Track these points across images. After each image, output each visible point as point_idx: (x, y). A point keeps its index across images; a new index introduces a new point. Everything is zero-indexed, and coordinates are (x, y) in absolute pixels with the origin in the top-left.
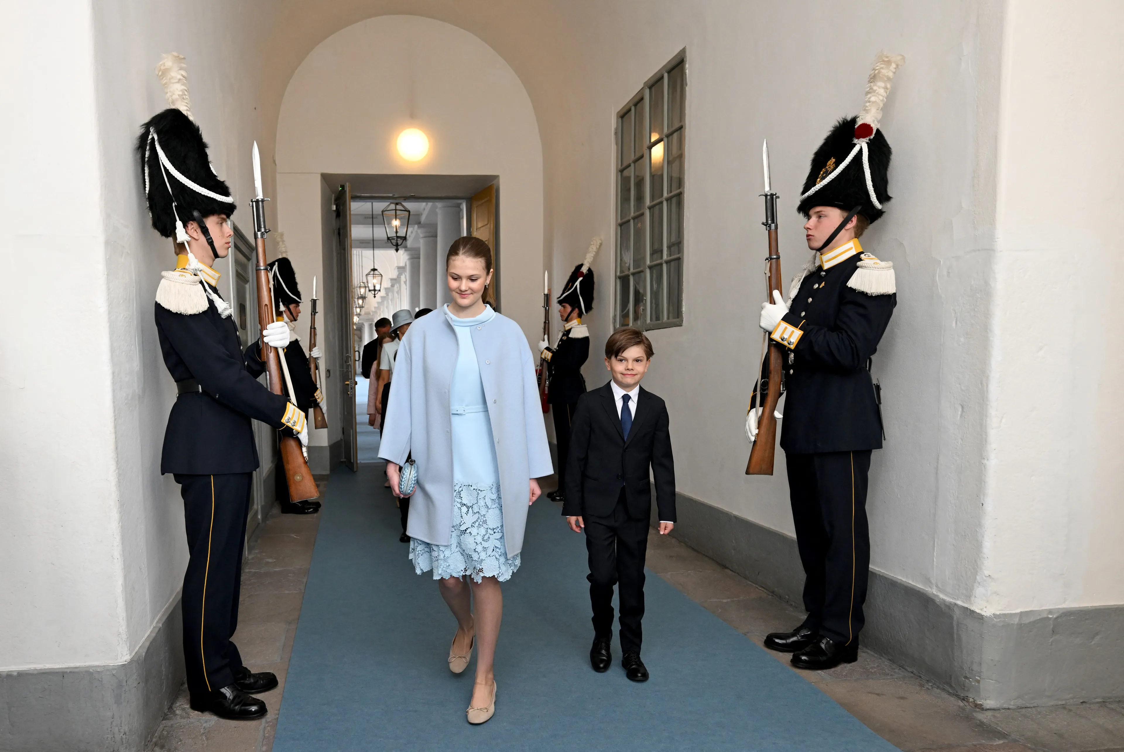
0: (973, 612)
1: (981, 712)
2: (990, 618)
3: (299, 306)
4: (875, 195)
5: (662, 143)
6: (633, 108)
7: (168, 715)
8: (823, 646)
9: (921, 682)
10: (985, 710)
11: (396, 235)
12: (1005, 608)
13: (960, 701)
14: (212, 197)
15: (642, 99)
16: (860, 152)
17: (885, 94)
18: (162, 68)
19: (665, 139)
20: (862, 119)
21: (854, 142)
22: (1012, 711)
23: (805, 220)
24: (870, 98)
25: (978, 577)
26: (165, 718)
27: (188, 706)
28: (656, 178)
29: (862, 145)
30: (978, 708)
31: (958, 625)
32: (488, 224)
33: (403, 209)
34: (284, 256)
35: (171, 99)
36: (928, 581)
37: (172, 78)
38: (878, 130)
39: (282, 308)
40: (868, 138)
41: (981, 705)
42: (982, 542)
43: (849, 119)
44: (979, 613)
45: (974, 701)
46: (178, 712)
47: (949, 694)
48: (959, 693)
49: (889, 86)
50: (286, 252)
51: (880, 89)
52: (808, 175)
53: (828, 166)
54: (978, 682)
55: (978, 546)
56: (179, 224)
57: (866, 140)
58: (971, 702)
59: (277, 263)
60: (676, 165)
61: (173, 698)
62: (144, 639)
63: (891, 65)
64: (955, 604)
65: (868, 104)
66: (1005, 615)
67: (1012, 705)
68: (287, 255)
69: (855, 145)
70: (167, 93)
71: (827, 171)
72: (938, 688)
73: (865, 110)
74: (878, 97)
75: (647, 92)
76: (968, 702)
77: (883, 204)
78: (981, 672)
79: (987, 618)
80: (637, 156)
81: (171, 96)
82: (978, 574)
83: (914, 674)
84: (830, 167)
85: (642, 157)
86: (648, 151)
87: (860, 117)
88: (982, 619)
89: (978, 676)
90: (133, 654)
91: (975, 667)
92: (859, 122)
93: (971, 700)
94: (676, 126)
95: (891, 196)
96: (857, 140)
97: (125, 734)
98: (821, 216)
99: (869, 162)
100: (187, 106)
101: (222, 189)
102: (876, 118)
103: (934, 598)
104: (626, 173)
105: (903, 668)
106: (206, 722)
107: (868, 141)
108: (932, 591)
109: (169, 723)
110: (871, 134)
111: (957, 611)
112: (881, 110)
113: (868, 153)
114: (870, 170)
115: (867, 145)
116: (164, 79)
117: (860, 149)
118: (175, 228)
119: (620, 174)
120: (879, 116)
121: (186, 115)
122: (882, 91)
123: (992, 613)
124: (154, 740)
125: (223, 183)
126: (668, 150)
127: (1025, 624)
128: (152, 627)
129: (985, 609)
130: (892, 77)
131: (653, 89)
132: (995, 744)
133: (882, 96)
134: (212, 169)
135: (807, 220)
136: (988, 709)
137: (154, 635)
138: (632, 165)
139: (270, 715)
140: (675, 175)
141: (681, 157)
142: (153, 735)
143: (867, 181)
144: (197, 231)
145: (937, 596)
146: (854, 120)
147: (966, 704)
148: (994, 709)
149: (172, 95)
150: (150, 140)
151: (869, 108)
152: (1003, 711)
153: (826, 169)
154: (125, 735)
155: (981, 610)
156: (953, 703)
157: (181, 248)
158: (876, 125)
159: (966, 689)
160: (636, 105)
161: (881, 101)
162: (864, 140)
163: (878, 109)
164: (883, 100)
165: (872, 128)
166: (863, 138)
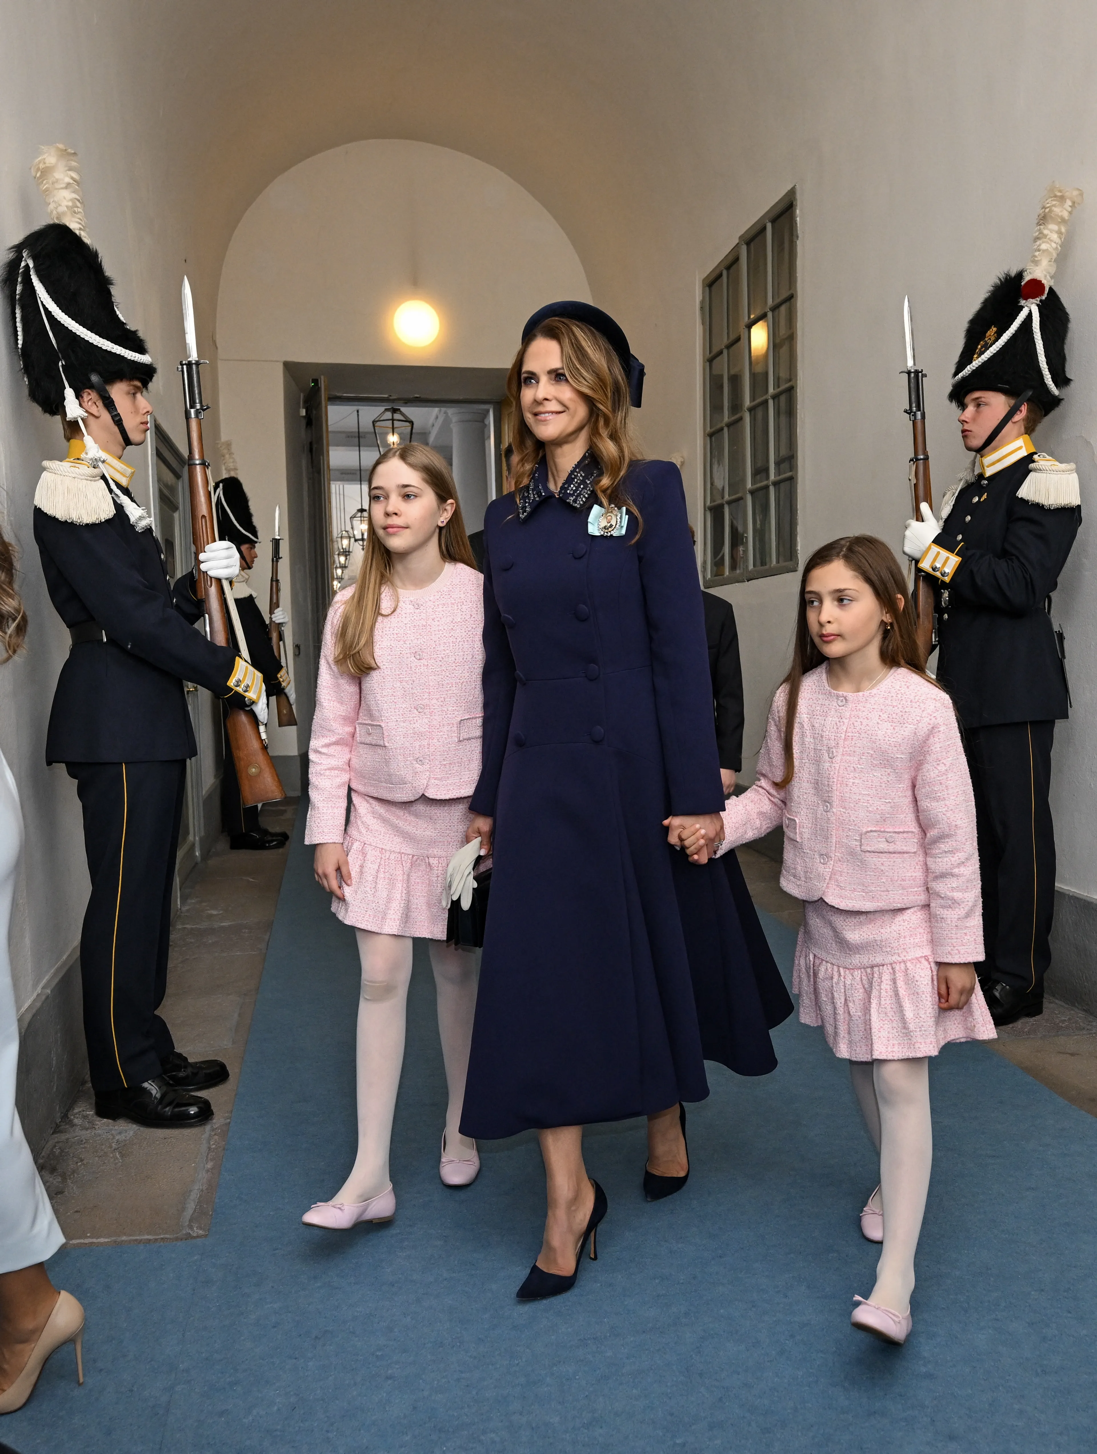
4: (1050, 377)
5: (765, 320)
6: (725, 273)
7: (60, 1126)
8: (997, 994)
14: (118, 353)
15: (737, 260)
16: (1030, 316)
17: (1059, 241)
19: (770, 315)
20: (1030, 273)
21: (1020, 304)
23: (959, 410)
24: (1040, 245)
26: (57, 1130)
27: (92, 1112)
29: (1031, 308)
34: (233, 475)
35: (56, 212)
37: (57, 181)
38: (1051, 289)
40: (1038, 299)
43: (1013, 273)
46: (76, 1121)
49: (1063, 230)
51: (1052, 234)
52: (961, 348)
53: (988, 336)
56: (69, 393)
59: (221, 486)
60: (784, 349)
61: (70, 1100)
63: (1066, 203)
69: (1022, 308)
71: (986, 343)
73: (1034, 261)
74: (1050, 244)
75: (744, 248)
77: (1061, 389)
80: (732, 338)
81: (56, 208)
85: (739, 339)
86: (746, 331)
87: (1028, 271)
92: (1027, 278)
94: (784, 295)
95: (1071, 377)
96: (1024, 301)
98: (981, 405)
99: (1040, 332)
100: (80, 223)
101: (134, 342)
102: (1049, 273)
104: (716, 363)
106: (120, 1133)
107: (1038, 303)
109: (64, 1137)
110: (1042, 294)
113: (1039, 320)
114: (1043, 341)
115: (1037, 307)
117: (1029, 313)
119: (707, 365)
120: (1052, 271)
122: (1055, 237)
125: (135, 333)
126: (771, 330)
128: (35, 994)
130: (1067, 218)
131: (752, 245)
133: (1055, 243)
135: (962, 410)
137: (38, 1005)
138: (725, 351)
141: (791, 338)
143: (1038, 354)
144: (97, 403)
146: (1020, 275)
149: (58, 207)
150: (23, 269)
151: (1039, 259)
153: (985, 340)
157: (73, 429)
158: (1048, 281)
160: (728, 268)
161: (1054, 249)
162: (1034, 301)
163: (1050, 261)
164: (1057, 248)
165: (1043, 285)
166: (1032, 299)
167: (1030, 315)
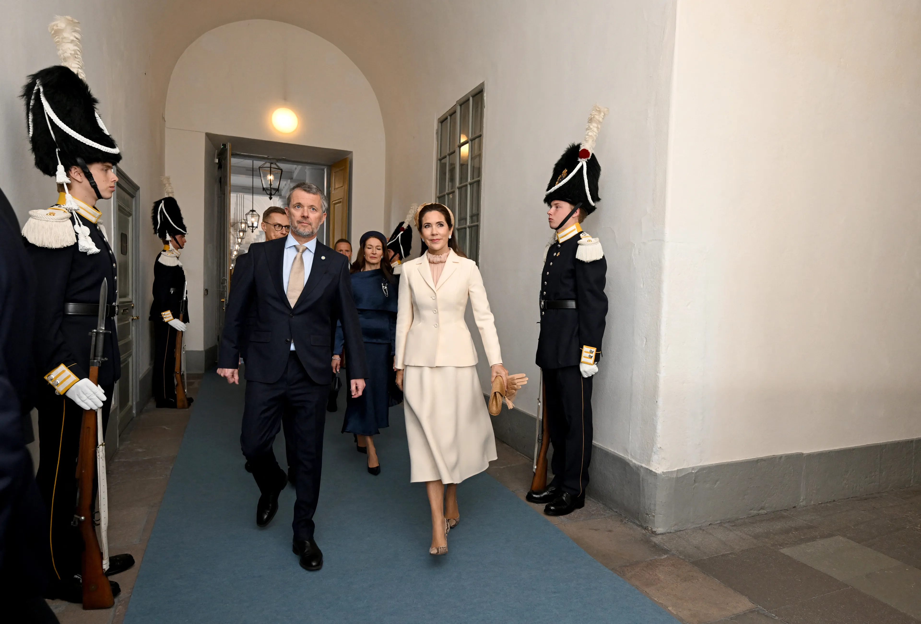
0: (651, 471)
1: (655, 536)
2: (660, 475)
3: (184, 236)
4: (591, 197)
5: (467, 145)
6: (449, 117)
8: (564, 498)
9: (621, 518)
10: (658, 535)
11: (271, 187)
12: (669, 467)
13: (643, 530)
15: (455, 112)
16: (582, 167)
17: (597, 132)
19: (470, 142)
20: (583, 146)
21: (578, 160)
22: (672, 534)
23: (549, 208)
24: (588, 133)
25: (654, 449)
28: (464, 166)
29: (583, 163)
30: (654, 534)
31: (643, 481)
32: (343, 186)
33: (277, 168)
34: (171, 195)
36: (626, 451)
38: (593, 154)
39: (168, 238)
40: (586, 159)
41: (655, 532)
42: (656, 426)
43: (576, 145)
44: (654, 472)
45: (651, 530)
47: (637, 526)
48: (643, 524)
49: (599, 127)
50: (172, 192)
52: (551, 178)
53: (563, 173)
54: (654, 516)
55: (654, 428)
56: (60, 167)
57: (585, 160)
58: (650, 530)
59: (163, 201)
60: (477, 160)
63: (601, 114)
64: (642, 466)
66: (668, 472)
67: (673, 529)
68: (173, 195)
69: (579, 162)
70: (59, 50)
71: (562, 177)
72: (631, 521)
73: (585, 140)
74: (593, 133)
75: (458, 107)
76: (648, 530)
77: (595, 202)
78: (655, 510)
80: (451, 151)
82: (654, 446)
83: (618, 513)
84: (564, 175)
85: (454, 152)
86: (458, 148)
88: (656, 474)
89: (653, 513)
91: (652, 507)
92: (582, 148)
93: (650, 528)
94: (478, 134)
95: (600, 198)
96: (580, 159)
98: (558, 207)
102: (592, 147)
103: (629, 462)
104: (443, 161)
105: (611, 509)
107: (586, 161)
108: (628, 457)
110: (588, 156)
111: (642, 470)
113: (586, 169)
115: (586, 163)
116: (56, 37)
117: (582, 165)
119: (439, 162)
120: (594, 146)
122: (595, 129)
123: (662, 471)
126: (471, 149)
127: (679, 477)
129: (658, 469)
130: (601, 121)
131: (463, 106)
132: (662, 558)
135: (550, 208)
136: (659, 534)
138: (448, 157)
140: (476, 165)
141: (480, 156)
143: (586, 186)
145: (631, 461)
146: (579, 146)
147: (647, 531)
148: (662, 534)
149: (64, 53)
150: (36, 91)
151: (588, 139)
152: (667, 534)
155: (656, 470)
156: (640, 532)
158: (591, 151)
159: (647, 521)
160: (451, 115)
161: (595, 136)
162: (584, 159)
163: (593, 141)
164: (596, 135)
165: (589, 152)
166: (584, 158)
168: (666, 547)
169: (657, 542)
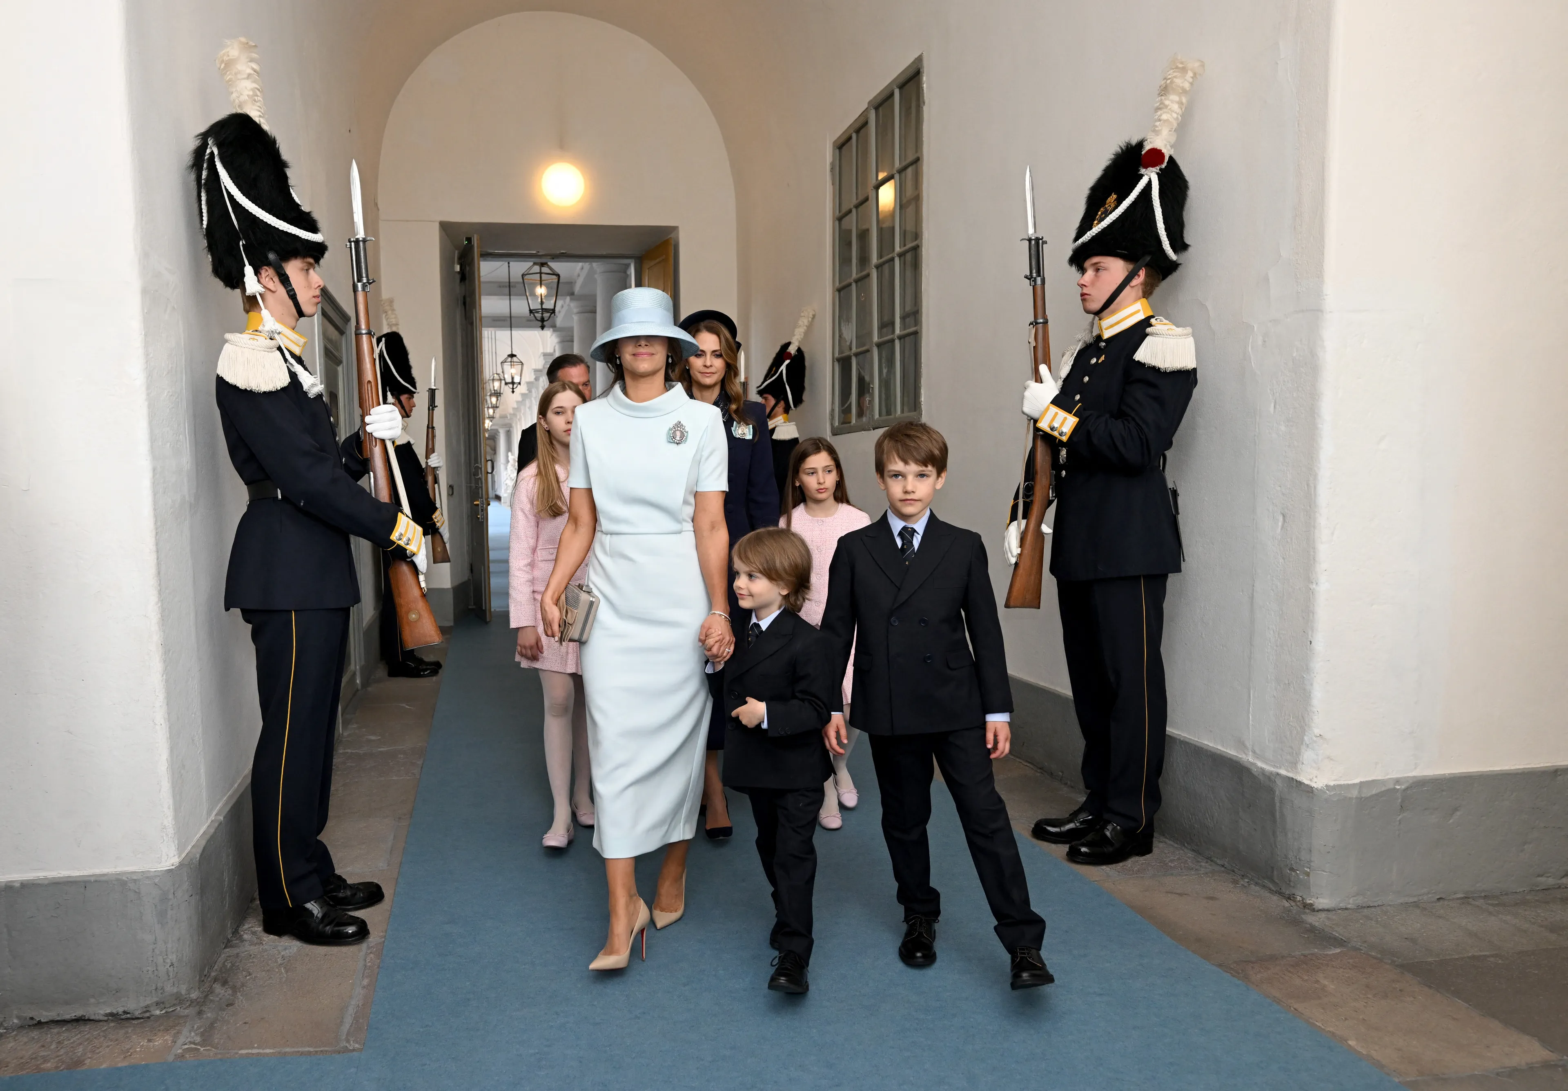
0: (1300, 783)
1: (1312, 913)
2: (1321, 790)
3: (413, 395)
4: (1168, 242)
5: (892, 182)
6: (854, 136)
7: (232, 940)
8: (1108, 833)
9: (1234, 877)
10: (1317, 911)
11: (542, 307)
12: (1341, 777)
13: (1285, 901)
14: (293, 233)
15: (866, 122)
16: (1149, 185)
17: (1179, 111)
18: (225, 58)
19: (897, 177)
20: (1150, 142)
21: (1140, 173)
22: (1350, 911)
23: (1080, 274)
24: (1161, 115)
25: (1306, 738)
26: (228, 944)
27: (260, 929)
29: (1150, 176)
30: (1309, 908)
31: (1281, 802)
33: (550, 272)
35: (238, 101)
36: (1243, 746)
37: (239, 72)
38: (1171, 158)
39: (390, 399)
40: (1158, 168)
41: (1311, 905)
42: (1310, 692)
43: (1134, 142)
44: (1307, 785)
45: (1303, 900)
46: (245, 937)
47: (1270, 892)
48: (1283, 890)
49: (1184, 100)
51: (1173, 103)
52: (1082, 216)
53: (1108, 204)
54: (1308, 874)
55: (1305, 696)
56: (249, 270)
57: (1156, 170)
58: (1299, 901)
59: (384, 339)
61: (241, 916)
62: (198, 836)
63: (1187, 73)
64: (1278, 774)
65: (1158, 123)
66: (1340, 786)
67: (1351, 903)
69: (1141, 176)
70: (232, 93)
71: (1107, 210)
72: (1257, 884)
73: (1154, 131)
74: (1171, 115)
75: (873, 113)
76: (1294, 900)
77: (1178, 253)
78: (1311, 861)
79: (1317, 790)
80: (860, 198)
81: (238, 97)
82: (1306, 733)
83: (1226, 868)
84: (1110, 206)
85: (866, 201)
86: (874, 192)
87: (1149, 140)
88: (1312, 793)
89: (1307, 868)
90: (183, 856)
91: (1304, 856)
92: (1147, 147)
93: (1299, 898)
94: (911, 158)
95: (1188, 243)
96: (1144, 170)
97: (172, 965)
98: (1099, 269)
99: (1159, 199)
100: (260, 111)
101: (308, 222)
102: (1169, 142)
103: (1249, 767)
104: (845, 222)
105: (1212, 861)
106: (285, 949)
107: (1158, 171)
108: (1247, 758)
109: (235, 951)
110: (1162, 162)
111: (1279, 782)
112: (1174, 131)
113: (1158, 187)
114: (1162, 208)
115: (1157, 176)
116: (228, 73)
117: (1148, 181)
118: (244, 275)
119: (837, 223)
120: (1173, 139)
121: (258, 122)
122: (1175, 107)
123: (1325, 784)
124: (213, 974)
125: (309, 214)
126: (899, 192)
127: (1366, 798)
128: (209, 821)
129: (1316, 780)
130: (1188, 89)
131: (880, 109)
132: (1330, 953)
133: (1176, 113)
134: (294, 195)
135: (1082, 274)
136: (1321, 910)
137: (212, 831)
138: (854, 211)
139: (374, 938)
140: (911, 224)
141: (917, 199)
142: (211, 967)
143: (1158, 221)
144: (274, 279)
145: (1255, 764)
146: (1140, 145)
147: (1293, 904)
148: (1328, 910)
149: (240, 96)
150: (208, 156)
151: (1160, 128)
152: (1340, 911)
153: (1106, 208)
154: (172, 967)
155: (1311, 780)
156: (1276, 903)
157: (251, 303)
158: (1168, 150)
159: (1292, 884)
160: (858, 131)
161: (1175, 119)
162: (1154, 169)
163: (1171, 128)
164: (1177, 118)
165: (1163, 153)
166: (1152, 167)
167: (1150, 183)
168: (1337, 935)
169: (1317, 924)
